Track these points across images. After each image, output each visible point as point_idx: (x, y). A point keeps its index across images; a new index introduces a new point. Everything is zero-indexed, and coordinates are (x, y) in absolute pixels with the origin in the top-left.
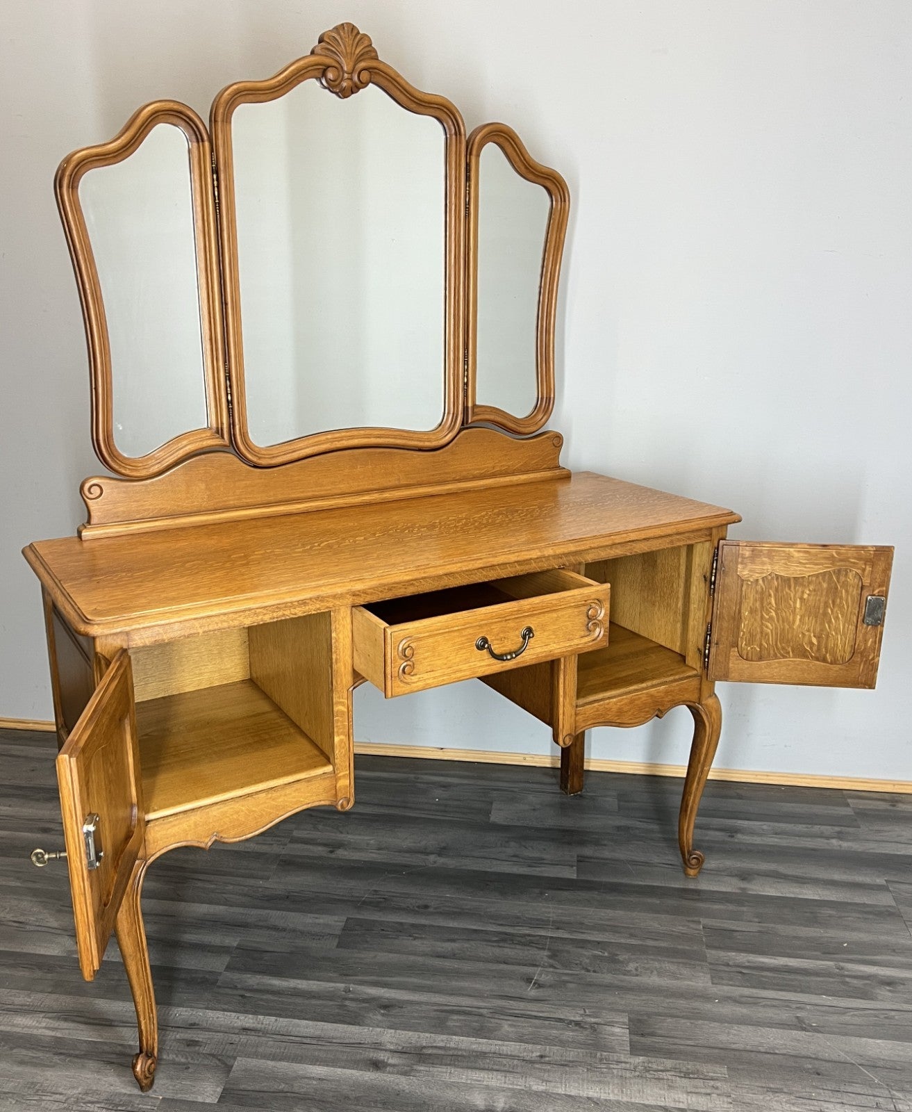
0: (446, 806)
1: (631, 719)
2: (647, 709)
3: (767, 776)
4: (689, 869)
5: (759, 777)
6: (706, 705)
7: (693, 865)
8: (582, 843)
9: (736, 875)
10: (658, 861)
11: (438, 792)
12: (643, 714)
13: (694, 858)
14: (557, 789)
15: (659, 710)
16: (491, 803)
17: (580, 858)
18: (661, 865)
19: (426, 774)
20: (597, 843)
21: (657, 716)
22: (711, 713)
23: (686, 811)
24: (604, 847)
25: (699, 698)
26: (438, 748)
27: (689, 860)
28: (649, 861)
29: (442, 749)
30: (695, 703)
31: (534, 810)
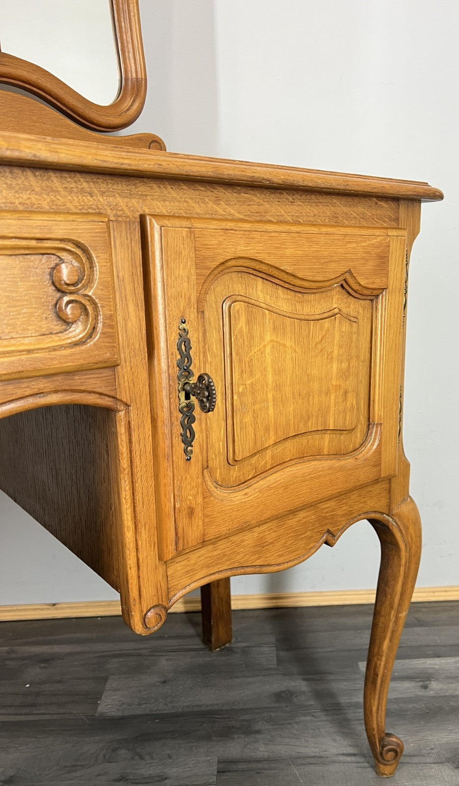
0: (38, 694)
1: (282, 556)
2: (309, 533)
3: (446, 591)
4: (381, 765)
5: (436, 594)
6: (399, 515)
7: (388, 761)
8: (226, 733)
9: (448, 760)
10: (335, 751)
11: (35, 672)
12: (302, 544)
13: (390, 750)
14: (198, 643)
15: (329, 532)
16: (105, 679)
17: (222, 766)
18: (341, 758)
19: (26, 644)
20: (248, 730)
21: (326, 543)
22: (407, 528)
23: (374, 682)
24: (258, 736)
25: (389, 506)
26: (48, 605)
27: (381, 754)
28: (322, 754)
29: (54, 605)
30: (383, 513)
31: (164, 682)
